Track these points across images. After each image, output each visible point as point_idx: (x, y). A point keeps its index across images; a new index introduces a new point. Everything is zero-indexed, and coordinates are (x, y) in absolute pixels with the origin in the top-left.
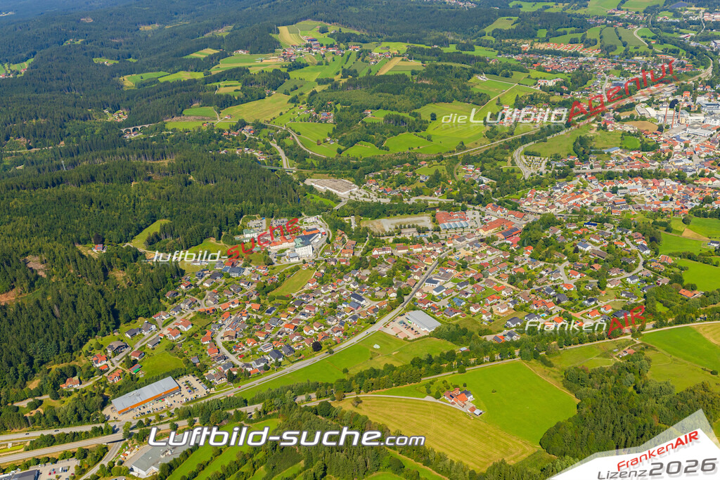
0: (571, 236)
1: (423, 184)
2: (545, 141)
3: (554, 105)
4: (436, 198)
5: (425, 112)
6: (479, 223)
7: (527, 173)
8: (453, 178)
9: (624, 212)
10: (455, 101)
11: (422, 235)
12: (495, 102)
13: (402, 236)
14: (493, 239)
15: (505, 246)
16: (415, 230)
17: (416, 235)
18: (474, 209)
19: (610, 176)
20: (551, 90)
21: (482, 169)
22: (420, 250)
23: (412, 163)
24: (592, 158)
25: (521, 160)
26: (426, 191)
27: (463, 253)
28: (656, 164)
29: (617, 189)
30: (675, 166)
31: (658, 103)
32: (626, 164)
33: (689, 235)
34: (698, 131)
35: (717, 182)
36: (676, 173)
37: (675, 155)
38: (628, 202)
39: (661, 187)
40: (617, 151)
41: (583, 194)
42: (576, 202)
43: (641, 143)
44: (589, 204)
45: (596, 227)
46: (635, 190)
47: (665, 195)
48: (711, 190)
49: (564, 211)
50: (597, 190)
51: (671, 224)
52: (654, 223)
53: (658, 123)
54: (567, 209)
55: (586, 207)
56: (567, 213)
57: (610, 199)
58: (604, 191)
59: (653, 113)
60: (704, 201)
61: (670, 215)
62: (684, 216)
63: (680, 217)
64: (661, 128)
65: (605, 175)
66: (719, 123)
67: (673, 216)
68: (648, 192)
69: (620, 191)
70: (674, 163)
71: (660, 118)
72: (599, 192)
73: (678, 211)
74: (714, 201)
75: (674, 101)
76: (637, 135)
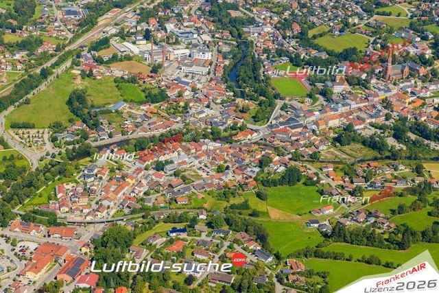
2: (27, 102)
6: (15, 259)
7: (32, 158)
9: (190, 198)
19: (140, 146)
24: (103, 120)
25: (12, 138)
28: (179, 118)
29: (163, 165)
30: (200, 120)
31: (129, 35)
32: (145, 125)
33: (278, 216)
34: (194, 69)
35: (255, 134)
36: (207, 128)
37: (191, 105)
38: (184, 181)
39: (207, 153)
40: (124, 107)
41: (128, 180)
42: (124, 194)
43: (143, 91)
44: (142, 193)
45: (186, 234)
46: (184, 163)
47: (217, 163)
48: (256, 147)
49: (117, 212)
50: (139, 170)
51: (249, 203)
52: (232, 207)
53: (147, 63)
54: (121, 206)
55: (142, 199)
56: (125, 215)
57: (161, 180)
58: (146, 169)
59: (135, 50)
60: (262, 164)
61: (240, 192)
62: (254, 189)
63: (251, 191)
64: (155, 69)
65: (135, 146)
66: (208, 56)
67: (243, 190)
68: (197, 162)
69: (168, 167)
70: (196, 116)
71: (146, 56)
72: (143, 172)
73: (246, 184)
74: (271, 162)
75: (148, 31)
76: (133, 80)
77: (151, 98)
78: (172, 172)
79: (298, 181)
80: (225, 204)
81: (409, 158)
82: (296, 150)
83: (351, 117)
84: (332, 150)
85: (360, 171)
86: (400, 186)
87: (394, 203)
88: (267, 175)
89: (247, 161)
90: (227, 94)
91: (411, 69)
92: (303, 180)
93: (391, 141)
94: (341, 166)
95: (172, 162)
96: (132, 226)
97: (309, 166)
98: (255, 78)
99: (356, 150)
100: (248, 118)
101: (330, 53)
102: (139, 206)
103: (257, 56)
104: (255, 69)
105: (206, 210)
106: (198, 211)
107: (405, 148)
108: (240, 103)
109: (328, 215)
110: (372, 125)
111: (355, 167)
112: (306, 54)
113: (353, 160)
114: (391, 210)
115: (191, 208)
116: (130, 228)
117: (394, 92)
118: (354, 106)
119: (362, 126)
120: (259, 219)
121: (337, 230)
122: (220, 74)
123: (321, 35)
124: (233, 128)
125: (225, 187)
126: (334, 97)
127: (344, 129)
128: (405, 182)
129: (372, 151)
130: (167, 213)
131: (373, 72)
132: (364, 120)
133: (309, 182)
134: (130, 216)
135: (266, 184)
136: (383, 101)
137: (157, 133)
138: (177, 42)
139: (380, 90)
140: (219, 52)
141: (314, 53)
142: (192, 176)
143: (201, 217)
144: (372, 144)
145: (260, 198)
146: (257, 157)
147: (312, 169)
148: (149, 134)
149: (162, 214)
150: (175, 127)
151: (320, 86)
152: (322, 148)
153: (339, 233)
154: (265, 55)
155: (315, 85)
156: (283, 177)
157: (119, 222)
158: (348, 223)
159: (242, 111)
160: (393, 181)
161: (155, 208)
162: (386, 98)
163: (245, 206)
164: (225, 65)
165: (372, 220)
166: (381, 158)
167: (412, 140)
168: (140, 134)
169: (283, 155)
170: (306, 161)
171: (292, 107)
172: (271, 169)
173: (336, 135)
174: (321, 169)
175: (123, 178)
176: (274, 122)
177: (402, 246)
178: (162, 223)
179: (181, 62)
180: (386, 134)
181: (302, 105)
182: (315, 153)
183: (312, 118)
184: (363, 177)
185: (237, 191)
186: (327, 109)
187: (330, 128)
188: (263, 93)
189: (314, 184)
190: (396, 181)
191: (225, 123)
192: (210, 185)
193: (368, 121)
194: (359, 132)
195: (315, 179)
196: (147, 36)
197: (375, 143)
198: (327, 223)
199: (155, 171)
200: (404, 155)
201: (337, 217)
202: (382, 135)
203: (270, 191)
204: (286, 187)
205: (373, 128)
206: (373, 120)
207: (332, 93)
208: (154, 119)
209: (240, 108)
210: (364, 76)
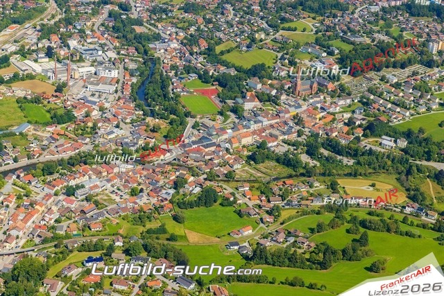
28: (88, 140)
29: (74, 190)
30: (110, 141)
31: (30, 52)
32: (52, 148)
33: (196, 240)
34: (101, 87)
35: (168, 154)
36: (117, 149)
37: (99, 125)
38: (97, 206)
39: (119, 175)
40: (29, 129)
41: (37, 207)
42: (33, 222)
43: (48, 111)
44: (53, 220)
45: (103, 262)
46: (96, 186)
47: (130, 185)
48: (170, 167)
49: (27, 242)
50: (48, 196)
51: (166, 227)
52: (148, 232)
53: (51, 81)
54: (31, 236)
55: (53, 227)
56: (36, 245)
57: (73, 206)
58: (56, 194)
59: (37, 68)
60: (177, 185)
61: (156, 215)
62: (170, 212)
63: (167, 214)
64: (60, 88)
65: (43, 170)
66: (114, 74)
67: (159, 214)
68: (109, 185)
69: (79, 192)
70: (105, 136)
71: (50, 74)
72: (52, 198)
73: (162, 207)
74: (186, 183)
75: (50, 49)
76: (37, 100)
77: (57, 119)
78: (84, 197)
79: (215, 201)
80: (141, 229)
81: (324, 174)
82: (211, 169)
83: (264, 134)
84: (246, 168)
85: (276, 189)
86: (317, 204)
87: (313, 221)
88: (183, 197)
89: (161, 183)
90: (137, 113)
91: (319, 84)
92: (219, 201)
93: (305, 158)
94: (256, 185)
95: (83, 187)
96: (44, 257)
97: (224, 186)
98: (165, 96)
99: (270, 169)
100: (159, 138)
101: (238, 69)
102: (50, 235)
103: (165, 73)
104: (164, 87)
105: (122, 236)
106: (114, 237)
107: (318, 164)
108: (150, 122)
109: (247, 237)
110: (284, 142)
111: (271, 185)
112: (215, 70)
113: (268, 178)
114: (310, 229)
115: (106, 235)
116: (42, 259)
117: (305, 108)
118: (266, 123)
119: (275, 143)
120: (177, 243)
121: (258, 252)
122: (127, 92)
123: (228, 51)
124: (145, 149)
125: (140, 211)
126: (245, 114)
127: (258, 147)
128: (321, 199)
129: (287, 168)
130: (81, 241)
131: (282, 88)
132: (276, 137)
133: (226, 202)
134: (41, 246)
135: (182, 206)
136: (294, 117)
137: (66, 156)
138: (81, 60)
139: (290, 106)
140: (126, 69)
141: (223, 69)
142: (105, 200)
143: (117, 244)
144: (286, 161)
145: (177, 221)
146: (171, 178)
147: (228, 189)
148: (57, 157)
149: (76, 242)
150: (84, 149)
151: (230, 102)
152: (237, 166)
153: (261, 255)
154: (173, 72)
155: (225, 103)
156: (199, 198)
157: (30, 253)
158: (268, 244)
159: (153, 131)
160: (310, 198)
161: (67, 237)
162: (297, 114)
163: (162, 230)
164: (133, 83)
165: (292, 240)
166: (296, 176)
167: (325, 157)
168: (47, 157)
169: (198, 176)
170: (222, 180)
171: (204, 125)
172: (186, 191)
173: (250, 153)
174: (237, 189)
175: (31, 205)
176: (187, 141)
177: (323, 265)
178: (76, 253)
179: (86, 81)
180: (299, 151)
181: (214, 123)
182: (230, 172)
183: (225, 136)
184: (279, 196)
185: (153, 214)
186: (240, 127)
187: (244, 146)
188: (174, 112)
189: (231, 204)
190: (312, 198)
191: (137, 144)
192: (125, 209)
193: (281, 138)
194: (272, 149)
195: (232, 199)
196: (50, 53)
197: (289, 160)
198: (246, 244)
199: (65, 196)
200: (318, 171)
201: (257, 238)
202: (295, 152)
203: (187, 213)
204: (202, 208)
205: (286, 145)
206: (286, 137)
207: (243, 110)
208: (62, 141)
209: (151, 127)
210: (274, 92)
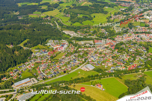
0: (127, 47)
1: (91, 33)
3: (124, 15)
4: (94, 37)
5: (92, 15)
6: (105, 43)
7: (117, 31)
8: (99, 32)
9: (140, 42)
10: (100, 13)
11: (91, 45)
12: (110, 13)
13: (86, 45)
14: (108, 47)
15: (111, 49)
16: (89, 44)
17: (89, 45)
18: (104, 40)
19: (137, 33)
20: (123, 11)
21: (106, 30)
22: (90, 49)
23: (89, 28)
24: (133, 28)
25: (115, 28)
26: (92, 35)
27: (101, 50)
